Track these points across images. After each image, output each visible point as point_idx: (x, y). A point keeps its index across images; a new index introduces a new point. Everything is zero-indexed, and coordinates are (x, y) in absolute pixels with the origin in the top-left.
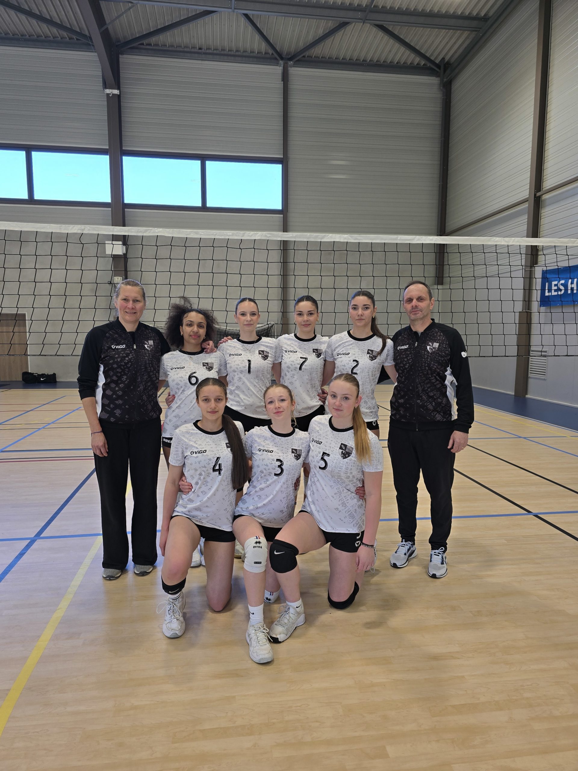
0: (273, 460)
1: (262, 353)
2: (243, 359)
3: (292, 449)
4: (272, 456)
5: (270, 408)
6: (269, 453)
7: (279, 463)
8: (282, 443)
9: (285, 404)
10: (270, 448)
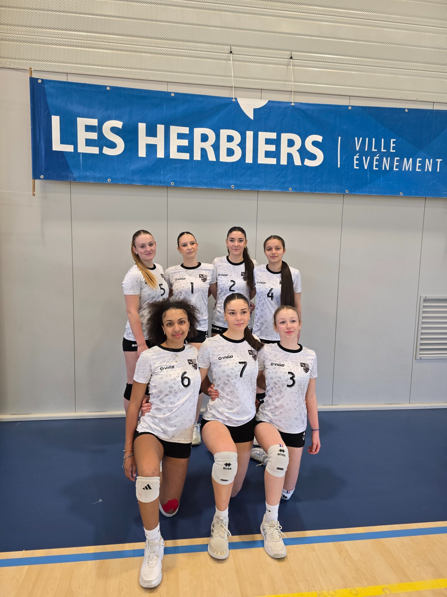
0: (285, 373)
1: (202, 277)
2: (187, 282)
3: (301, 363)
4: (284, 369)
5: (282, 328)
6: (281, 366)
7: (291, 376)
8: (291, 358)
9: (296, 325)
10: (281, 362)
